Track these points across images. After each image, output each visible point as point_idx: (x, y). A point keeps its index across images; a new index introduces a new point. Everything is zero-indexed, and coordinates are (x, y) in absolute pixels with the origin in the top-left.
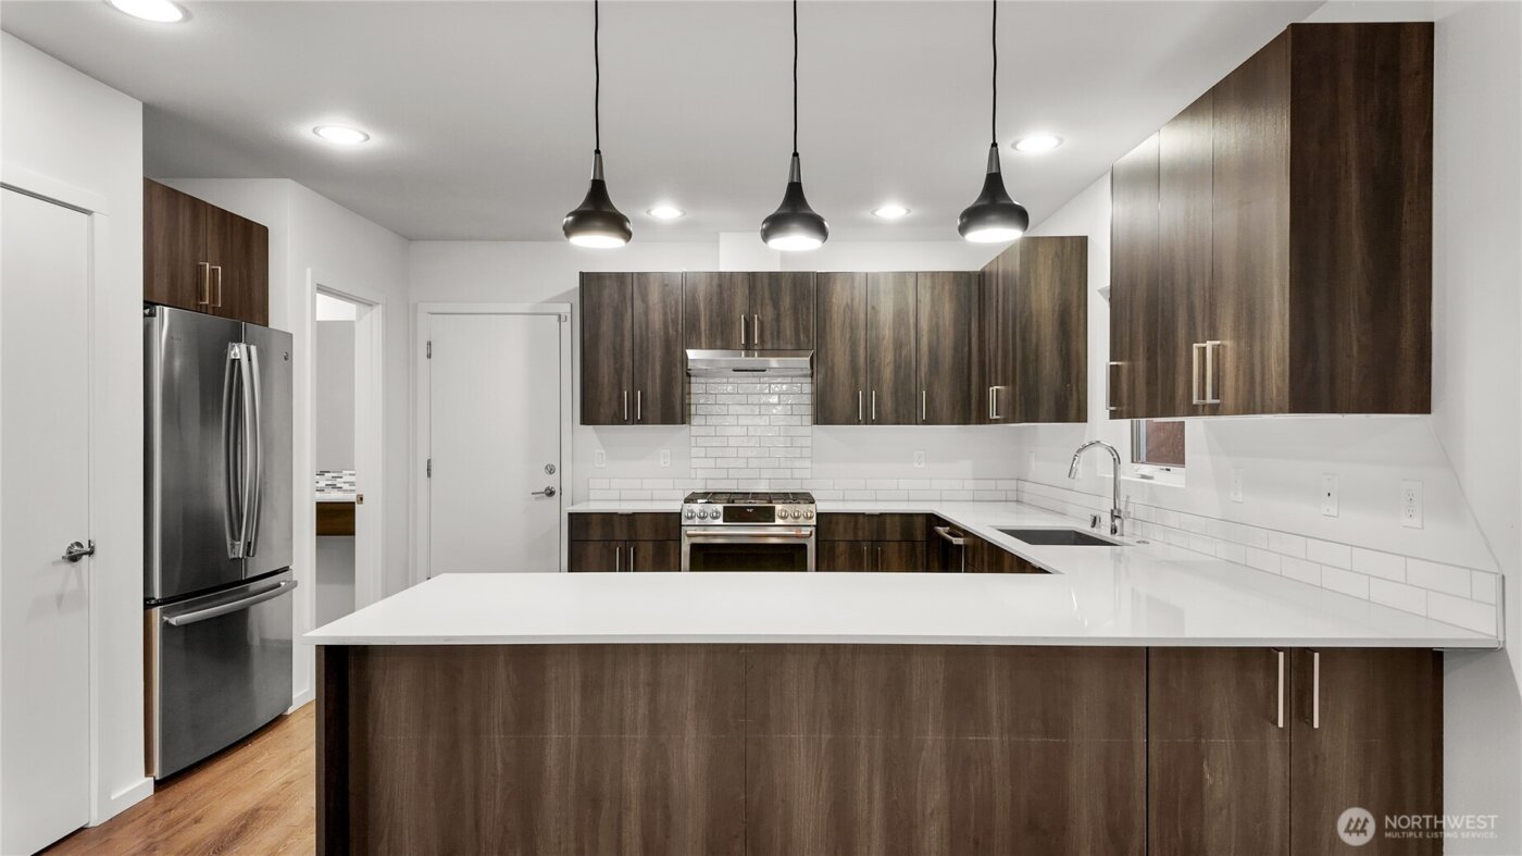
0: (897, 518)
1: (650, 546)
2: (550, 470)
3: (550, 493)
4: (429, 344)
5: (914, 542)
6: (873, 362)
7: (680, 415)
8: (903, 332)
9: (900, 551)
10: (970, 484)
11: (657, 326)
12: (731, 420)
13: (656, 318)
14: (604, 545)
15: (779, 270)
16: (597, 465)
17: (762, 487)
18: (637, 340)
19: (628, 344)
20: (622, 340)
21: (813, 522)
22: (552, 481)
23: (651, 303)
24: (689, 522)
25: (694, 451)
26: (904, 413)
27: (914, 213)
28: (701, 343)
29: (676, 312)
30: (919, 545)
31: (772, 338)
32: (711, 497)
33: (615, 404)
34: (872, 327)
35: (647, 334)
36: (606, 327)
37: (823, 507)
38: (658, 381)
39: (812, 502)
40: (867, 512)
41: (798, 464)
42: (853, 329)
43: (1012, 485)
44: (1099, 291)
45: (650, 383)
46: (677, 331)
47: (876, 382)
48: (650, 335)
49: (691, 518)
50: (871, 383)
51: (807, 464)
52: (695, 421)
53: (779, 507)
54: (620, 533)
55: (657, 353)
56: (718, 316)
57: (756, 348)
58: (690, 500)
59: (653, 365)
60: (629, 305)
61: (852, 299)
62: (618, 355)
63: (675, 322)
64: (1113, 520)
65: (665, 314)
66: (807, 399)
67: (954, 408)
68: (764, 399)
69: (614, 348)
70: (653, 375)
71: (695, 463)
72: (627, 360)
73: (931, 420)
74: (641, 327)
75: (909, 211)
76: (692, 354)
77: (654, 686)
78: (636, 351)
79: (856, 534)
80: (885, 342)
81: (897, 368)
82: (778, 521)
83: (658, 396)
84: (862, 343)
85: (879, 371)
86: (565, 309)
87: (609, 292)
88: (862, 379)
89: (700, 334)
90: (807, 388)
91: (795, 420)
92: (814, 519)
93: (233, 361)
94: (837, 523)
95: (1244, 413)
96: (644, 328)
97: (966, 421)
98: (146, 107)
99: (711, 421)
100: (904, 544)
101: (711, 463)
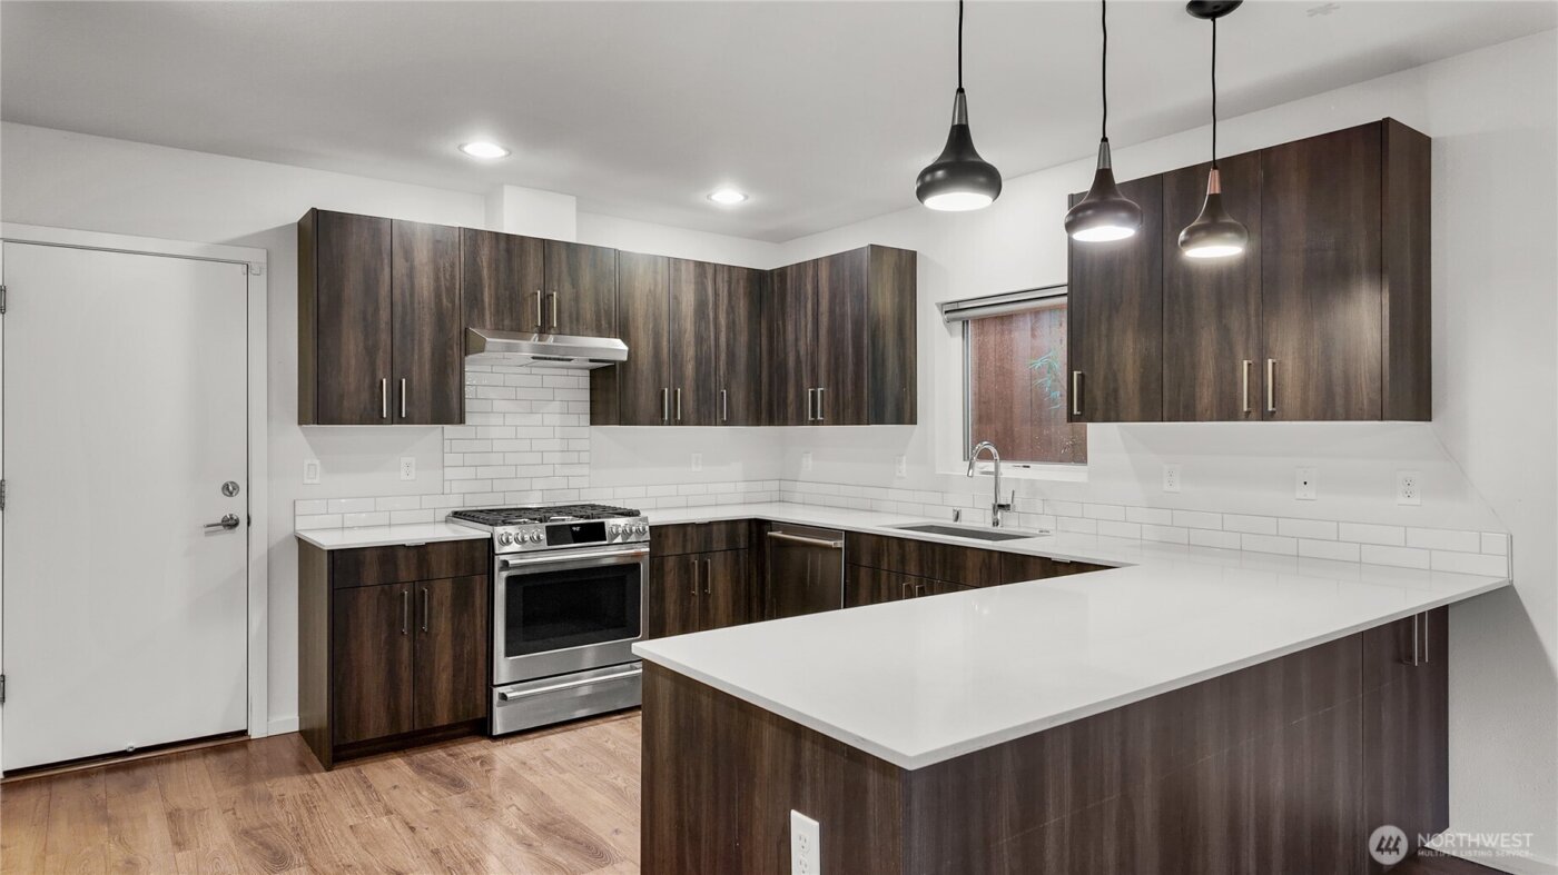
0: (723, 526)
1: (448, 585)
2: (229, 490)
3: (230, 524)
4: (2, 289)
5: (737, 549)
6: (675, 356)
7: (457, 412)
8: (703, 328)
9: (726, 559)
10: (741, 487)
11: (426, 293)
12: (494, 420)
13: (425, 283)
14: (383, 590)
15: (575, 241)
16: (309, 482)
18: (398, 309)
19: (384, 315)
20: (377, 310)
21: (647, 537)
22: (235, 507)
23: (416, 263)
24: (507, 549)
25: (449, 459)
26: (705, 413)
27: (753, 200)
28: (484, 321)
29: (453, 277)
30: (741, 552)
31: (571, 322)
34: (674, 319)
35: (412, 303)
37: (653, 520)
38: (427, 367)
40: (697, 522)
42: (656, 319)
43: (775, 485)
44: (937, 304)
45: (415, 369)
46: (453, 302)
47: (679, 379)
48: (416, 305)
49: (508, 542)
50: (674, 379)
51: (585, 470)
54: (406, 572)
55: (426, 330)
56: (506, 289)
57: (552, 331)
59: (421, 342)
60: (386, 261)
61: (656, 285)
62: (369, 326)
63: (450, 290)
64: (995, 513)
65: (437, 279)
66: (585, 395)
67: (748, 409)
69: (365, 319)
70: (420, 358)
71: (449, 473)
72: (384, 337)
73: (730, 421)
74: (403, 294)
75: (746, 197)
78: (397, 326)
79: (684, 547)
80: (687, 335)
81: (699, 361)
83: (428, 388)
84: (666, 335)
85: (682, 365)
86: (257, 257)
87: (358, 242)
88: (665, 375)
89: (483, 309)
90: (586, 382)
91: (573, 420)
92: (648, 534)
94: (667, 536)
95: (1316, 419)
96: (408, 295)
97: (758, 423)
99: (471, 418)
100: (729, 552)
101: (469, 473)
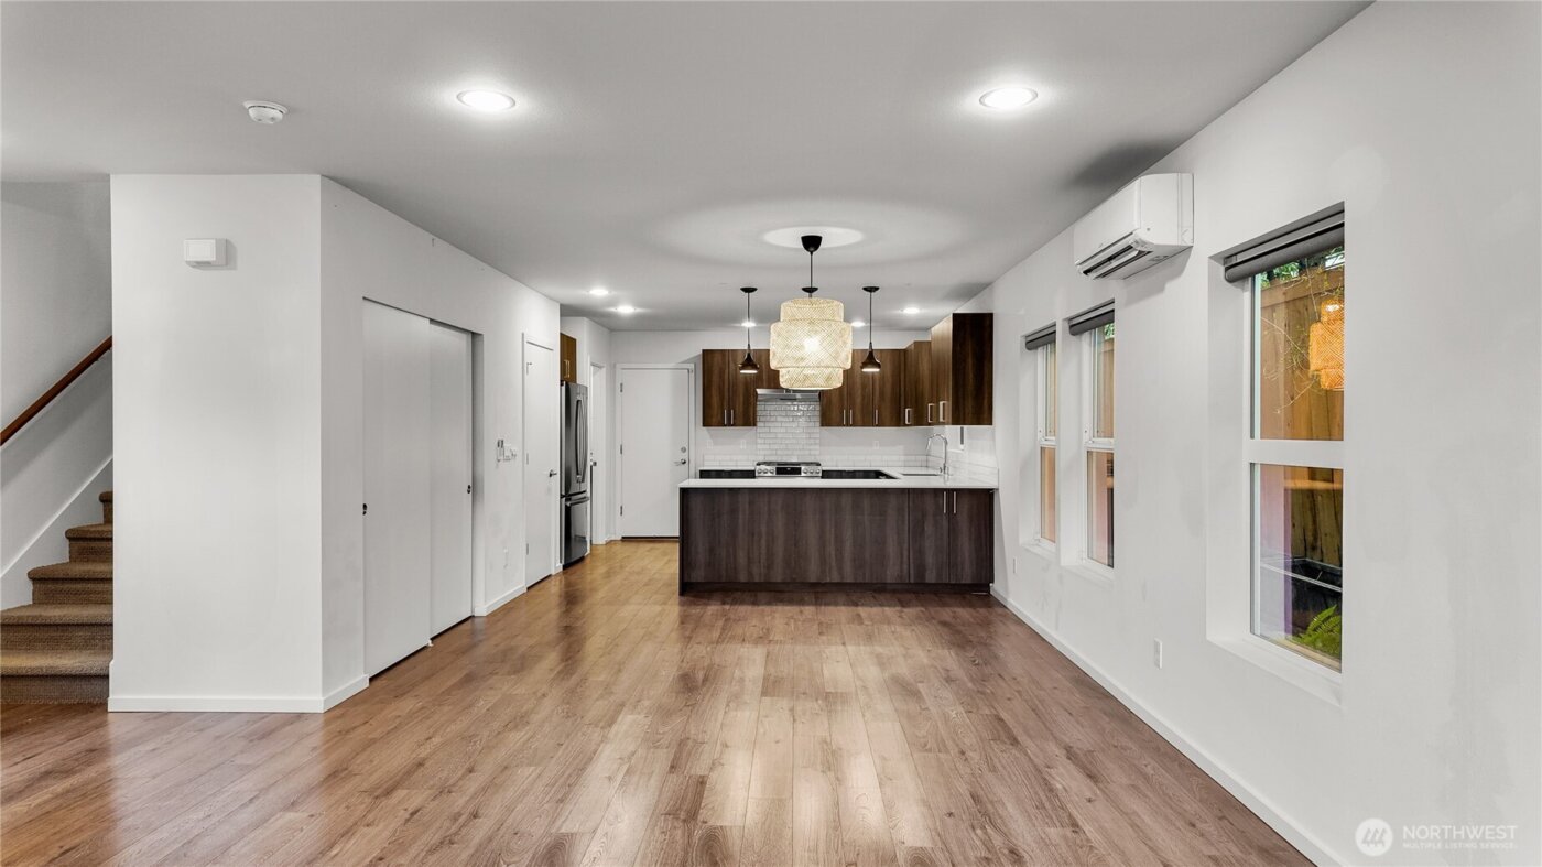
2: (682, 452)
3: (684, 462)
4: (621, 385)
6: (850, 394)
7: (751, 422)
8: (866, 380)
10: (902, 458)
11: (741, 377)
12: (778, 425)
16: (709, 450)
17: (795, 460)
18: (731, 384)
19: (726, 386)
20: (724, 384)
22: (684, 456)
24: (759, 475)
25: (759, 441)
26: (868, 422)
28: (763, 385)
32: (768, 464)
33: (719, 417)
34: (850, 378)
35: (736, 381)
36: (715, 378)
37: (824, 469)
38: (742, 405)
39: (819, 465)
41: (811, 447)
45: (738, 406)
46: (751, 379)
47: (853, 405)
48: (738, 381)
49: (760, 473)
50: (850, 407)
51: (817, 447)
52: (759, 424)
53: (803, 468)
55: (741, 390)
58: (759, 464)
59: (740, 396)
60: (726, 366)
62: (721, 391)
66: (818, 413)
67: (891, 419)
68: (795, 413)
69: (719, 388)
70: (740, 401)
71: (759, 447)
72: (726, 393)
73: (880, 426)
74: (733, 378)
76: (759, 391)
77: (769, 502)
78: (731, 392)
80: (857, 385)
81: (863, 397)
82: (803, 474)
83: (742, 412)
85: (854, 399)
86: (692, 366)
87: (717, 358)
88: (845, 404)
89: (763, 380)
90: (818, 408)
91: (812, 424)
92: (821, 473)
93: (578, 401)
97: (898, 425)
98: (561, 306)
99: (767, 425)
101: (767, 447)
